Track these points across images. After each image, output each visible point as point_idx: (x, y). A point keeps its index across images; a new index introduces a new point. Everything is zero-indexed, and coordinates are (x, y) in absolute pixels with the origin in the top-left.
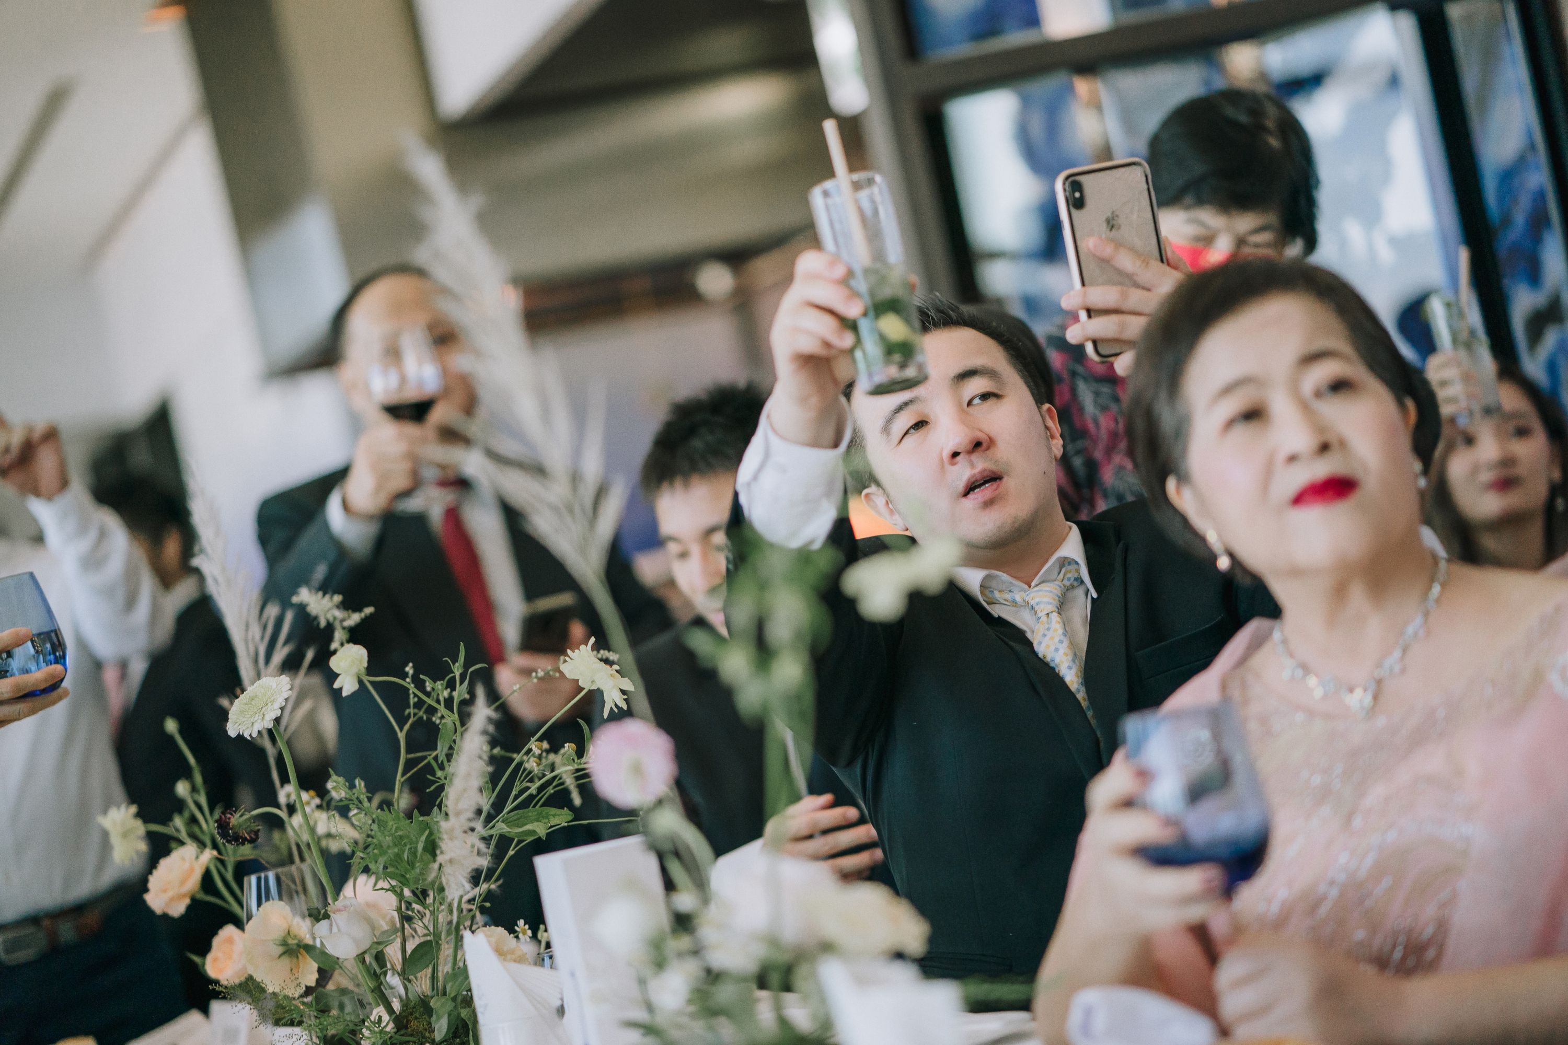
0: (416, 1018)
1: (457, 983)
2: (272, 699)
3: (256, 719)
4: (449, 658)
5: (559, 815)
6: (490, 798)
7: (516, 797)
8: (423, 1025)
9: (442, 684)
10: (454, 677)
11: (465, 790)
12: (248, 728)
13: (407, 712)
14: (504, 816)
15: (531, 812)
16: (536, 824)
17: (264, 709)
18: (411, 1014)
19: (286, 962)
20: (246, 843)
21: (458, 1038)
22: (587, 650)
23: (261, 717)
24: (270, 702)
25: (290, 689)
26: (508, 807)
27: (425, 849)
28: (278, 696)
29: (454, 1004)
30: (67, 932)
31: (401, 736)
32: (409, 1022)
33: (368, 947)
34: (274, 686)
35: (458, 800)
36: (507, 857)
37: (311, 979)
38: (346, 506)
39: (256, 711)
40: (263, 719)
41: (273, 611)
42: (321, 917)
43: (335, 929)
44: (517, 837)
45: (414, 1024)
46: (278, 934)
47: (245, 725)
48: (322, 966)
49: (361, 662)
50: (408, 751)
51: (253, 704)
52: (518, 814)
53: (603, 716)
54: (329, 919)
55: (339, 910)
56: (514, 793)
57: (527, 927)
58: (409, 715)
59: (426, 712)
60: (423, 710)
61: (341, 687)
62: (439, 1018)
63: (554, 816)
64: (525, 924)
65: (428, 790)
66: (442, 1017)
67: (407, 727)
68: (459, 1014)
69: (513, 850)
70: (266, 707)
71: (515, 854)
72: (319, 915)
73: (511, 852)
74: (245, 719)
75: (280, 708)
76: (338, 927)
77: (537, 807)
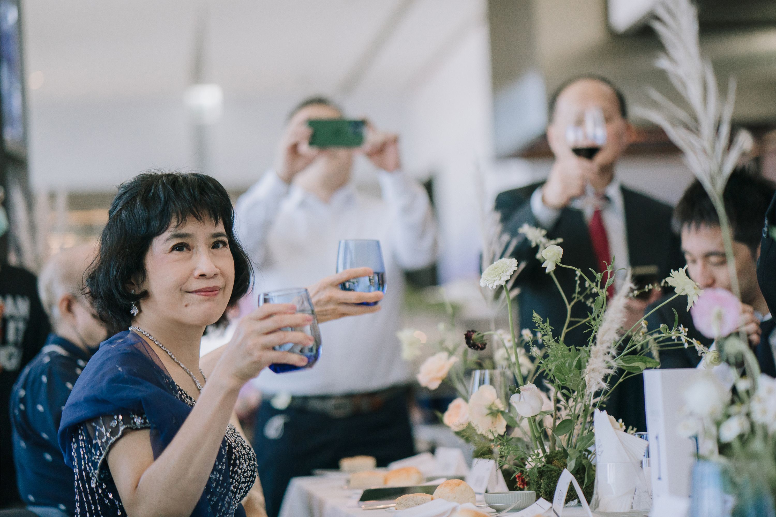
0: (557, 459)
1: (584, 443)
2: (507, 270)
3: (496, 279)
4: (606, 261)
5: (652, 362)
6: (615, 345)
7: (629, 348)
8: (561, 463)
9: (601, 275)
10: (607, 272)
11: (609, 329)
12: (491, 283)
13: (574, 295)
14: (621, 356)
15: (636, 357)
16: (640, 363)
17: (501, 274)
18: (555, 457)
19: (489, 418)
20: (479, 349)
21: (579, 474)
22: (683, 271)
23: (499, 278)
24: (505, 271)
25: (517, 266)
26: (624, 352)
27: (576, 366)
28: (510, 268)
29: (580, 454)
30: (365, 405)
31: (569, 308)
32: (553, 460)
33: (539, 413)
34: (508, 263)
35: (603, 335)
36: (618, 382)
37: (502, 431)
38: (543, 200)
39: (497, 274)
40: (500, 279)
41: (506, 238)
42: (516, 391)
43: (522, 399)
44: (627, 370)
45: (555, 462)
46: (488, 403)
47: (490, 281)
48: (509, 424)
49: (559, 255)
50: (572, 316)
51: (496, 271)
52: (629, 357)
53: (686, 310)
54: (519, 394)
55: (525, 390)
56: (628, 346)
57: (623, 424)
58: (574, 298)
59: (584, 297)
60: (583, 296)
61: (546, 267)
62: (571, 459)
63: (649, 362)
64: (622, 422)
65: (584, 332)
66: (573, 459)
67: (572, 303)
68: (581, 461)
69: (622, 379)
70: (503, 274)
71: (624, 381)
72: (515, 390)
73: (621, 380)
74: (490, 278)
75: (510, 275)
76: (524, 399)
77: (642, 355)
